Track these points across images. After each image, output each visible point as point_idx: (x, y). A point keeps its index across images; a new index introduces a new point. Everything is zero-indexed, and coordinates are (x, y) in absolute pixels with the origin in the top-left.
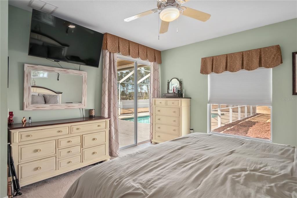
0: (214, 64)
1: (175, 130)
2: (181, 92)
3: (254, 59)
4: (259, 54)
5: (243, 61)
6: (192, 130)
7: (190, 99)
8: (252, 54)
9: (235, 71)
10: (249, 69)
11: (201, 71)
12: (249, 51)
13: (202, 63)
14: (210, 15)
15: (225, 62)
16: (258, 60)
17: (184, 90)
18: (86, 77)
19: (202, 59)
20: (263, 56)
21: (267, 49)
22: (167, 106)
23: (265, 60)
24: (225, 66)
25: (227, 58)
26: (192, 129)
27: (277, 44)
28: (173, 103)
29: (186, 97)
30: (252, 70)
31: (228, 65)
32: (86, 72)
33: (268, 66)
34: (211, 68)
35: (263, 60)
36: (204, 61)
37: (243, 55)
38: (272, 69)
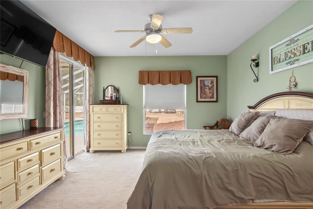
0: (150, 76)
1: (117, 135)
2: (119, 99)
3: (177, 78)
4: (180, 74)
5: (170, 78)
6: (130, 133)
7: (127, 105)
8: (176, 74)
9: (165, 85)
10: (174, 84)
11: (139, 81)
12: (174, 71)
13: (139, 75)
14: (171, 45)
15: (158, 77)
16: (180, 78)
17: (121, 97)
18: (28, 77)
19: (140, 72)
20: (182, 76)
21: (184, 72)
22: (108, 113)
23: (183, 79)
24: (158, 80)
25: (159, 74)
26: (130, 131)
27: (189, 70)
28: (115, 109)
29: (123, 104)
30: (176, 85)
31: (161, 79)
32: (27, 71)
33: (185, 83)
34: (147, 80)
35: (182, 79)
36: (141, 73)
37: (170, 74)
38: (186, 85)
